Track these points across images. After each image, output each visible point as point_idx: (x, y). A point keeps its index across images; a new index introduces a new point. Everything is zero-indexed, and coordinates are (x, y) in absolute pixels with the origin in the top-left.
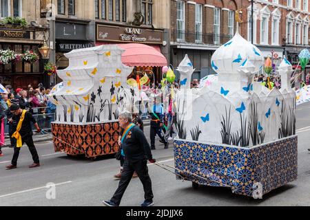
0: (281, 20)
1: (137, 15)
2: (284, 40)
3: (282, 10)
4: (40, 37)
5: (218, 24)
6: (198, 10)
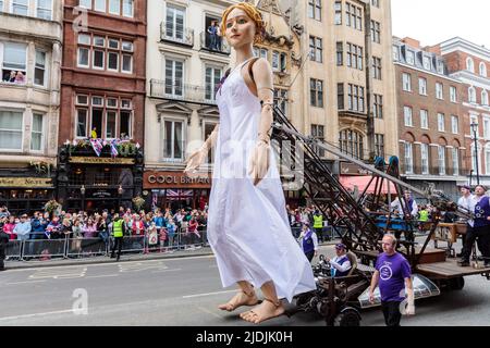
1: (372, 154)
5: (443, 159)
6: (424, 148)
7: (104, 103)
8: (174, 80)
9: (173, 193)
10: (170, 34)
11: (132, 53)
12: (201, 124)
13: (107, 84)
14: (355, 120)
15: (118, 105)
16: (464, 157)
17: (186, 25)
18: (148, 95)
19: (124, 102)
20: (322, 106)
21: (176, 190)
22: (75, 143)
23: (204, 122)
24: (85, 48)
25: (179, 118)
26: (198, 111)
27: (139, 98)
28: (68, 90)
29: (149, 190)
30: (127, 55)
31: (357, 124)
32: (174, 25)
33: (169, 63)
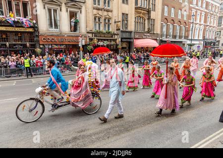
0: (204, 30)
1: (149, 29)
2: (204, 37)
3: (205, 25)
4: (116, 37)
6: (171, 26)
9: (55, 47)
12: (67, 11)
14: (143, 11)
16: (187, 31)
20: (127, 4)
21: (56, 45)
23: (68, 10)
25: (55, 7)
26: (65, 4)
29: (43, 45)
31: (144, 14)
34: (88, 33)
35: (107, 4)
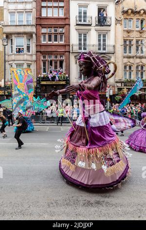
7: (53, 58)
8: (83, 43)
10: (80, 21)
11: (64, 33)
13: (54, 49)
15: (59, 58)
17: (88, 15)
18: (71, 52)
19: (61, 56)
22: (42, 76)
24: (44, 34)
27: (67, 53)
28: (39, 53)
29: (73, 95)
30: (62, 34)
32: (82, 16)
33: (80, 35)
34: (116, 82)
35: (140, 51)
